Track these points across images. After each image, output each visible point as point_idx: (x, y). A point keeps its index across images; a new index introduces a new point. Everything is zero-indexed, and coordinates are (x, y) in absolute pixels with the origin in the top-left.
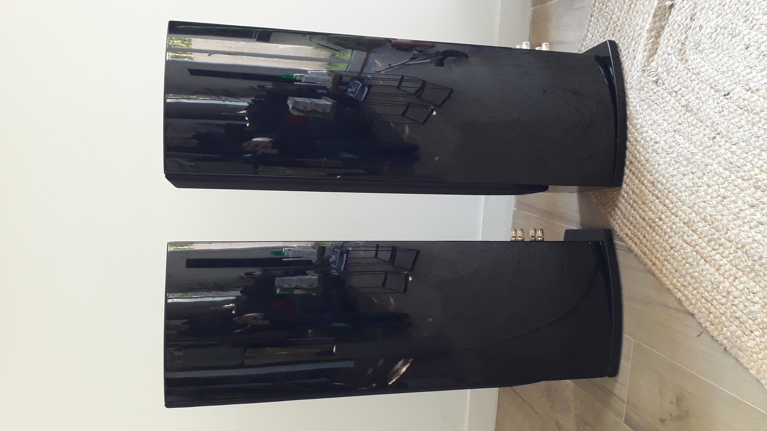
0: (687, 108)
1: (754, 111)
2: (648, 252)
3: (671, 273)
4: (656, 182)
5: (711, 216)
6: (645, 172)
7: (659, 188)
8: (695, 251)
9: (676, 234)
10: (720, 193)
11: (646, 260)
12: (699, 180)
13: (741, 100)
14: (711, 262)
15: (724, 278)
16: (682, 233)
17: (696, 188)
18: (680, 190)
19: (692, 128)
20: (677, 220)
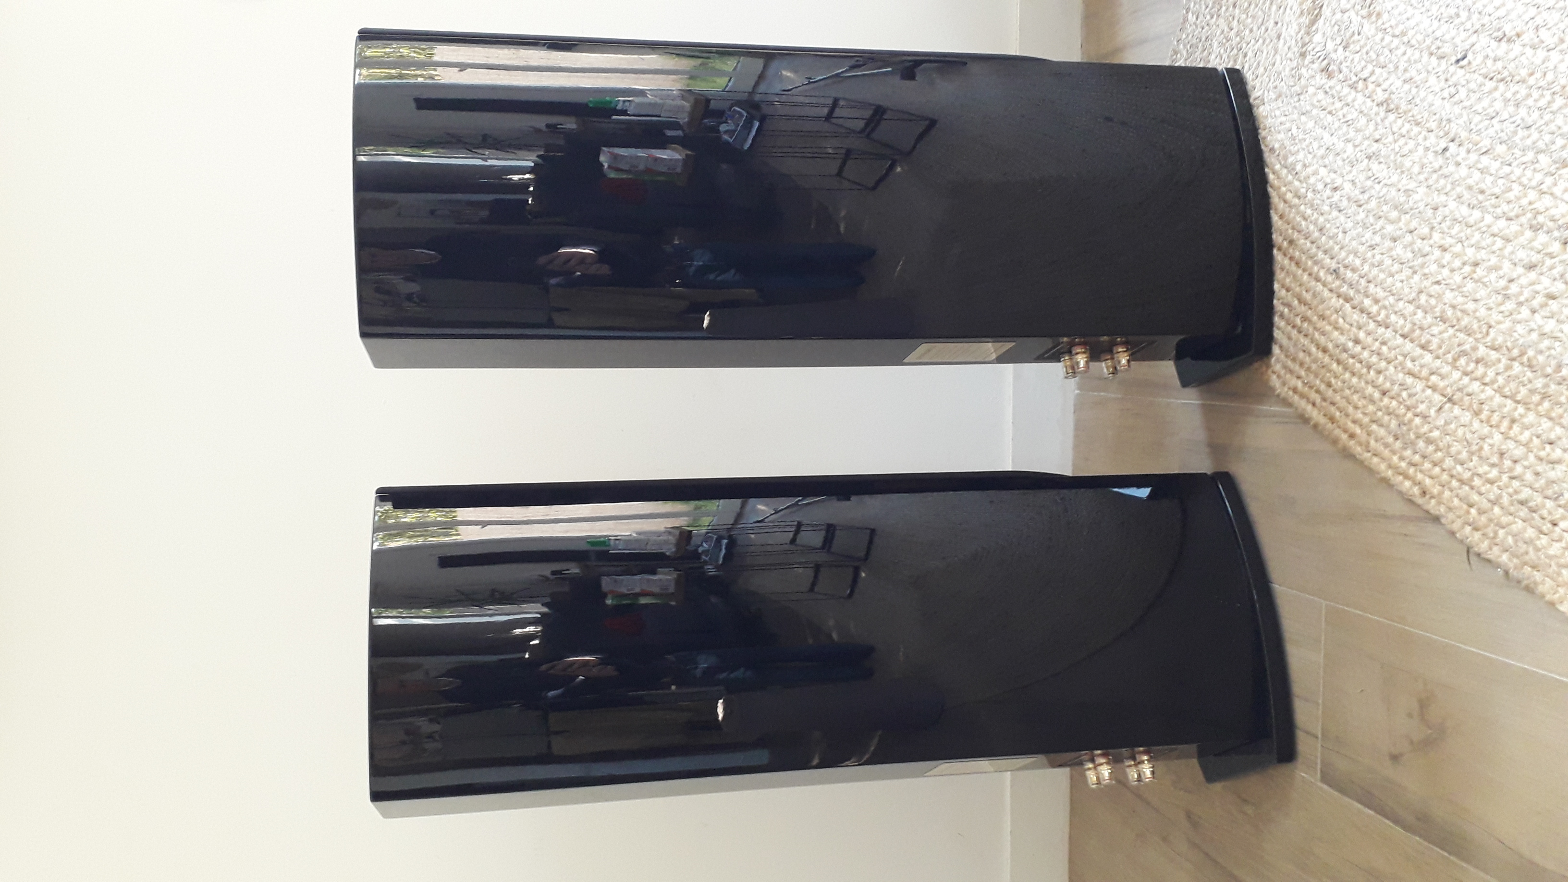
0: (1388, 105)
1: (1517, 78)
2: (1338, 414)
3: (1386, 445)
4: (1342, 269)
5: (1454, 307)
6: (1321, 255)
7: (1349, 279)
8: (1429, 387)
9: (1389, 363)
10: (1466, 258)
11: (1337, 432)
12: (1425, 241)
13: (1489, 62)
14: (1461, 400)
15: (1491, 426)
16: (1400, 358)
17: (1420, 260)
18: (1390, 271)
19: (1402, 141)
20: (1389, 333)
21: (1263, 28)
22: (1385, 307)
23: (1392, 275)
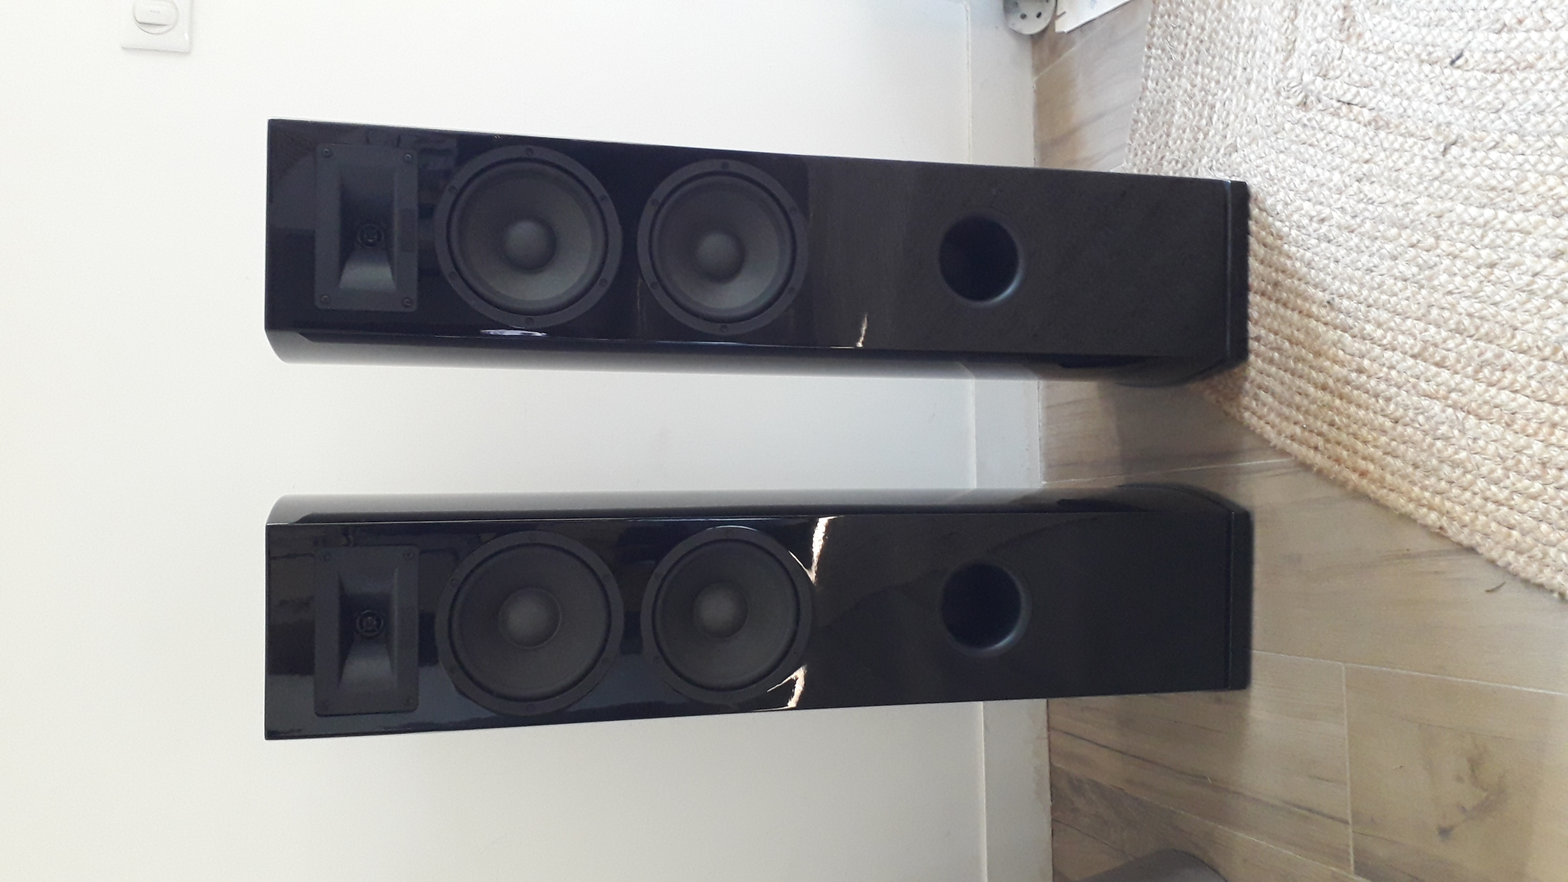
0: (1376, 122)
1: (1523, 65)
2: (1345, 453)
3: (1404, 477)
4: (1337, 299)
5: (1470, 315)
6: (1311, 290)
7: (1346, 308)
8: (1449, 406)
9: (1399, 388)
10: (1481, 261)
11: (1346, 473)
12: (1431, 253)
13: (1490, 56)
14: (1490, 413)
15: (1527, 436)
16: (1413, 380)
17: (1427, 273)
18: (1392, 291)
19: (1396, 156)
20: (1397, 356)
21: (1231, 78)
22: (1392, 329)
23: (1395, 295)
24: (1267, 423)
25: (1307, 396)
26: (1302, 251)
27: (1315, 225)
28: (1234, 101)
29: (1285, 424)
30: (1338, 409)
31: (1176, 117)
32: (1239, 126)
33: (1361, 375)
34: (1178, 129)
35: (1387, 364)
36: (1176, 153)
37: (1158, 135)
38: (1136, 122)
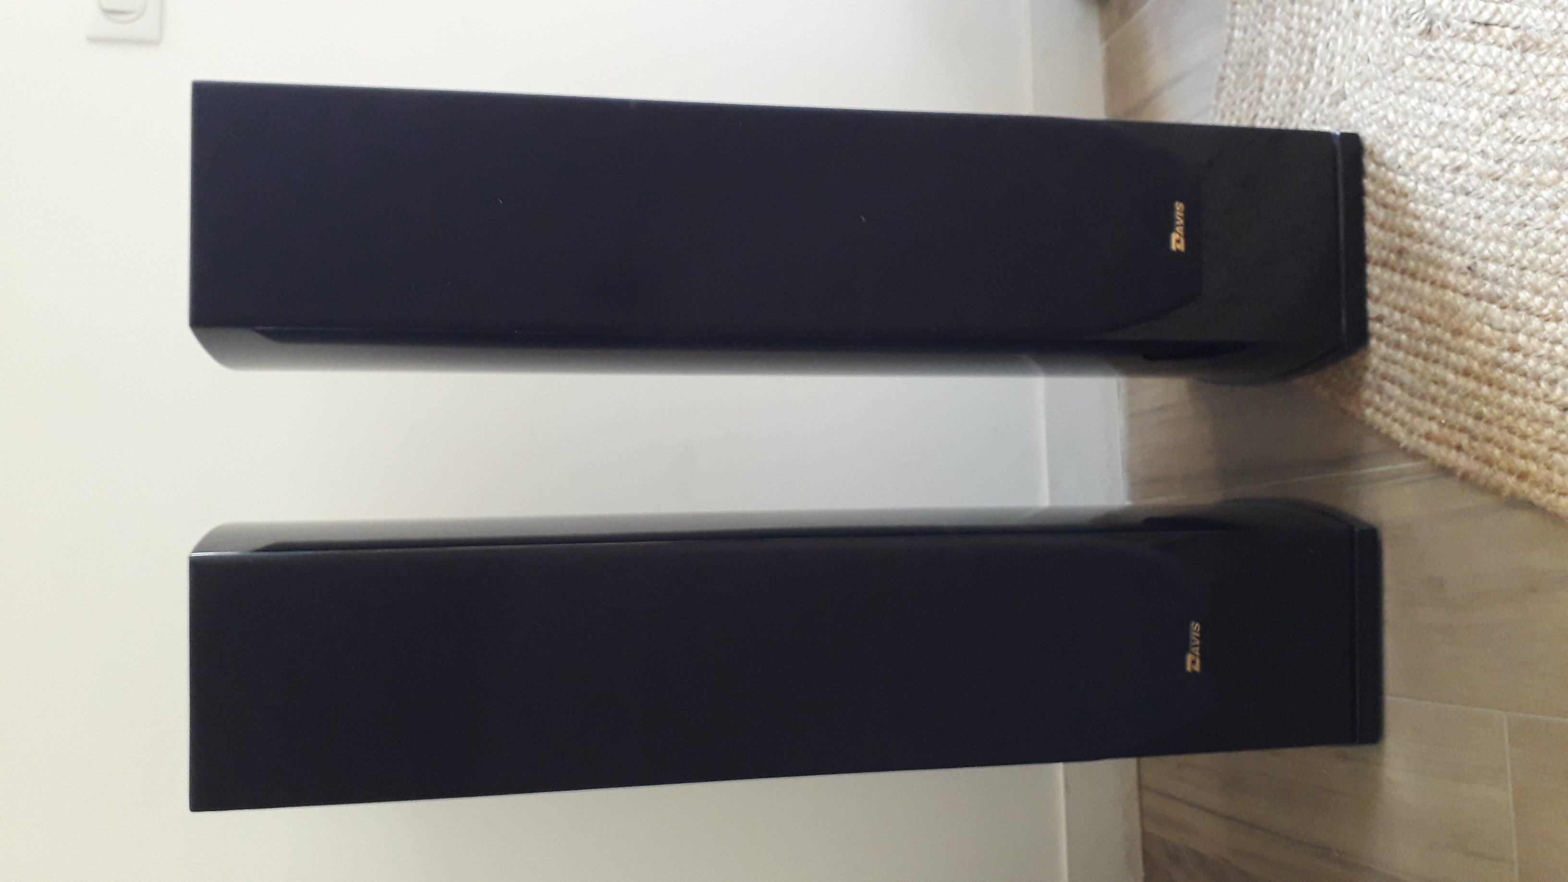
6: (1446, 255)
7: (1492, 274)
22: (1552, 295)
23: (1558, 252)
24: (1395, 420)
25: (1443, 383)
26: (1432, 209)
27: (1448, 176)
28: (1340, 40)
29: (1417, 420)
30: (1486, 398)
31: (1270, 68)
32: (1347, 68)
33: (1516, 354)
34: (1273, 81)
35: (1551, 338)
36: (1271, 109)
37: (1247, 92)
38: (1222, 79)
